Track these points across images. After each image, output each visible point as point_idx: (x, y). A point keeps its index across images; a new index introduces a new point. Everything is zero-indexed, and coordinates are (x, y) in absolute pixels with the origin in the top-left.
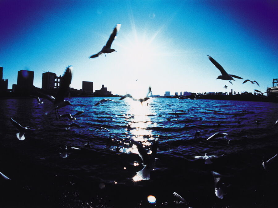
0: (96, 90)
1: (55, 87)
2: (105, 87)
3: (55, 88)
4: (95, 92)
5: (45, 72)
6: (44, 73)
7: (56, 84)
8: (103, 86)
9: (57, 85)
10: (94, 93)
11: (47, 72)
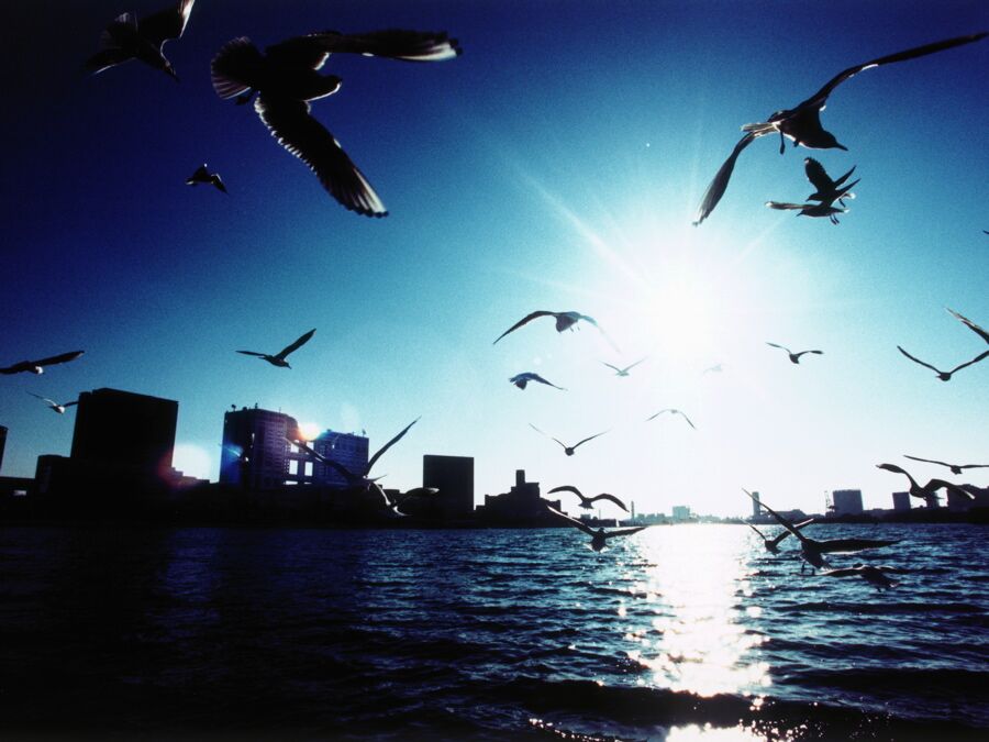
0: (487, 497)
1: (292, 478)
2: (528, 479)
3: (288, 483)
4: (483, 503)
5: (239, 408)
6: (231, 410)
7: (293, 468)
8: (520, 475)
9: (301, 468)
10: (478, 507)
11: (251, 406)
